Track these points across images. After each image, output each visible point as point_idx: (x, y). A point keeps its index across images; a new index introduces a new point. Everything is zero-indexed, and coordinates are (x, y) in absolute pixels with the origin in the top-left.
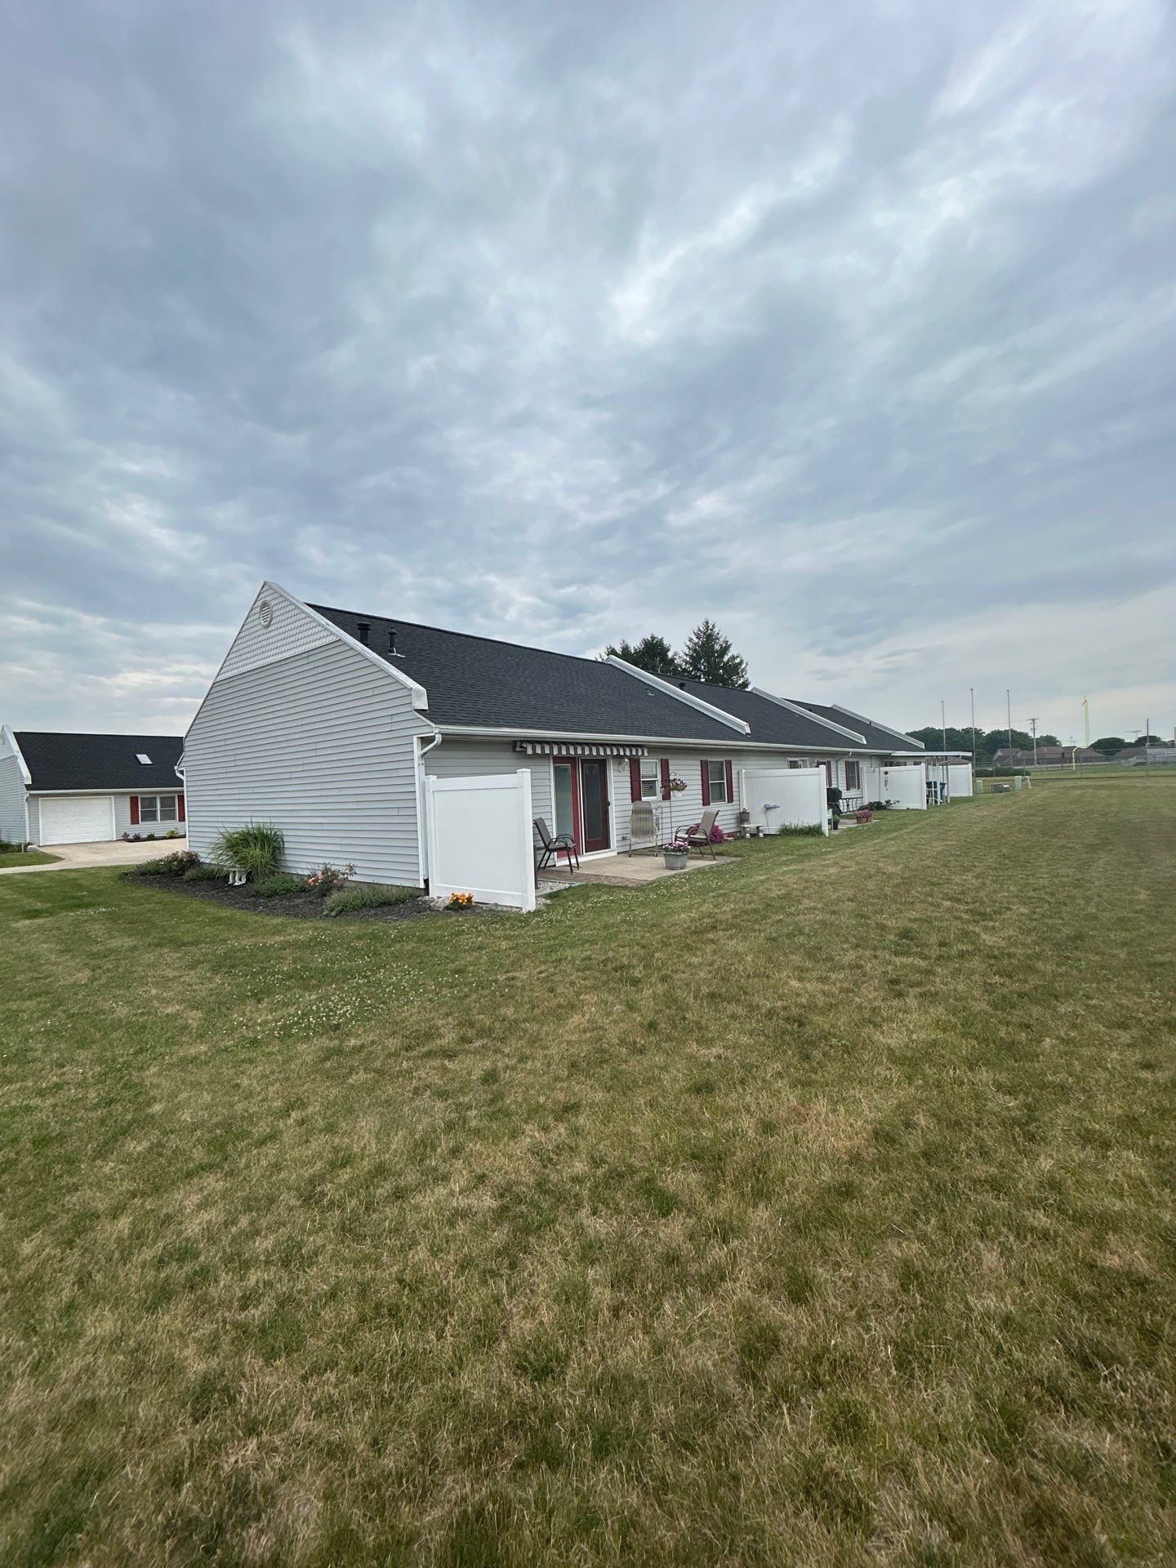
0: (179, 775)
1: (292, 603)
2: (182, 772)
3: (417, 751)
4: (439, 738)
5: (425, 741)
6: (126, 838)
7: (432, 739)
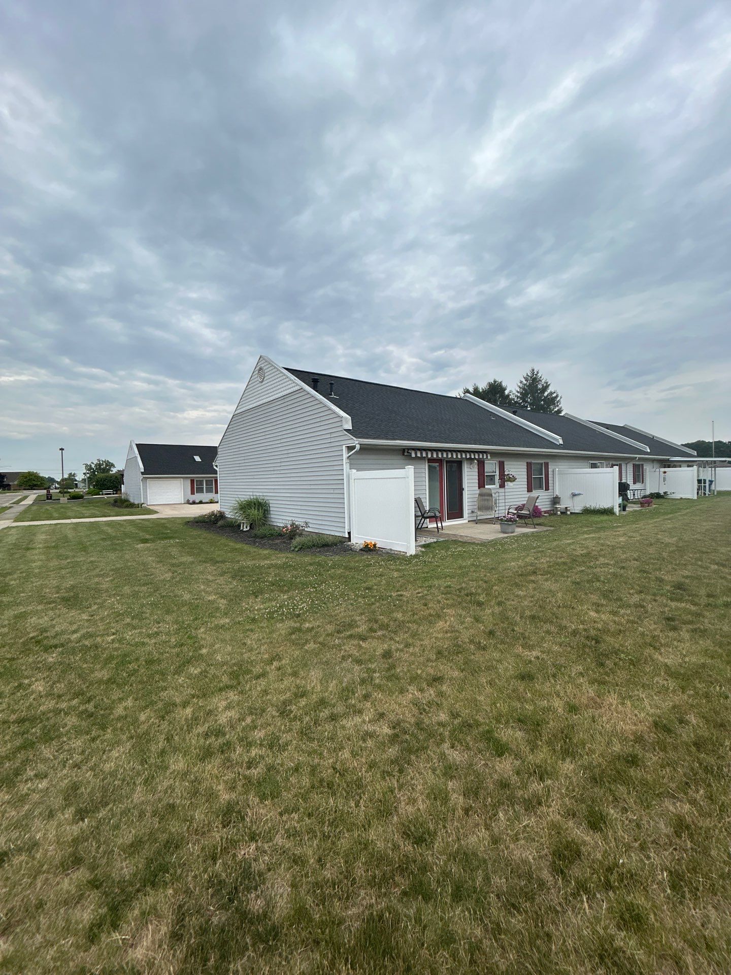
0: (215, 467)
1: (275, 368)
2: (216, 466)
3: (345, 454)
4: (358, 447)
5: (350, 448)
6: (188, 502)
7: (354, 447)
